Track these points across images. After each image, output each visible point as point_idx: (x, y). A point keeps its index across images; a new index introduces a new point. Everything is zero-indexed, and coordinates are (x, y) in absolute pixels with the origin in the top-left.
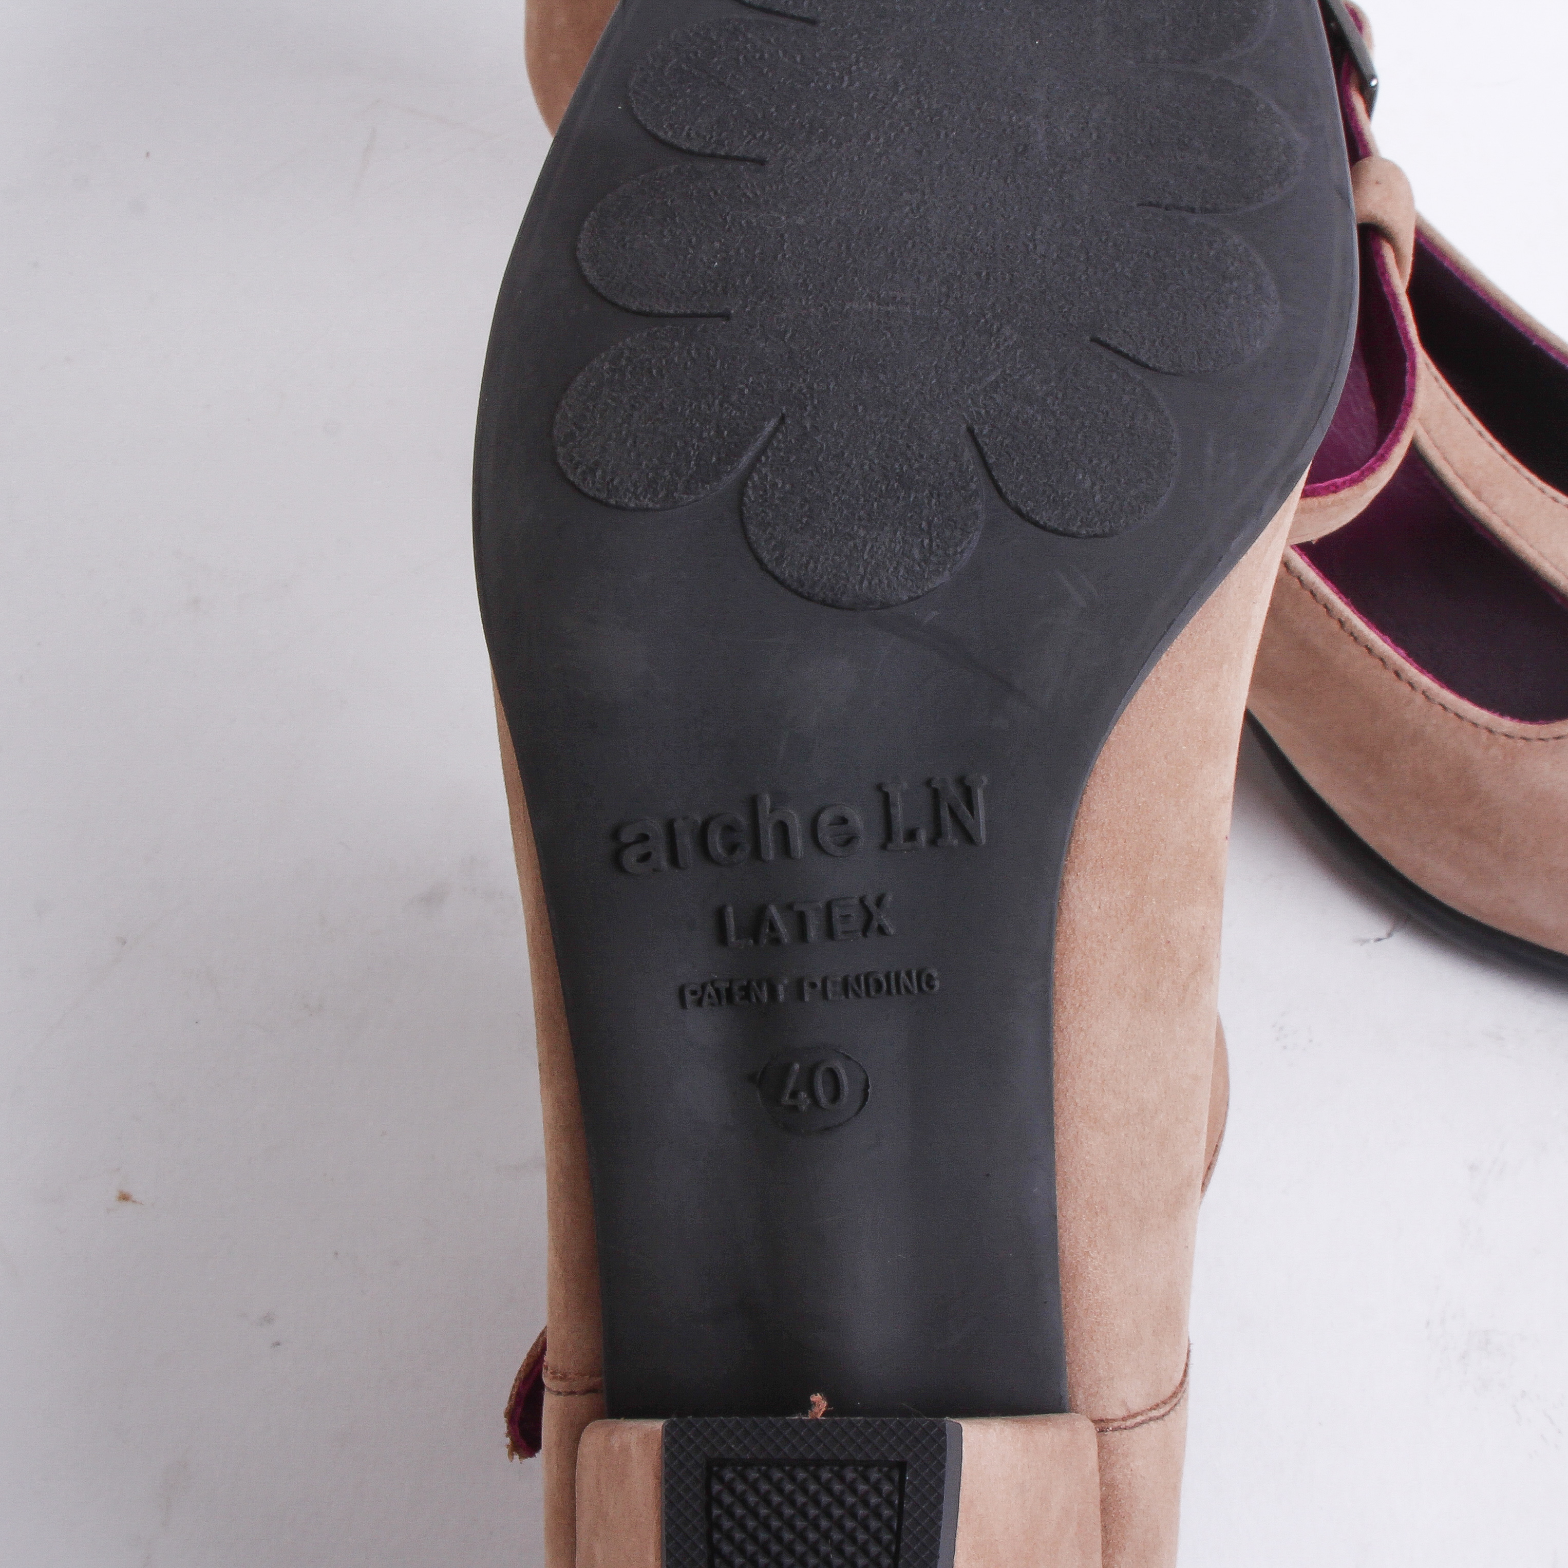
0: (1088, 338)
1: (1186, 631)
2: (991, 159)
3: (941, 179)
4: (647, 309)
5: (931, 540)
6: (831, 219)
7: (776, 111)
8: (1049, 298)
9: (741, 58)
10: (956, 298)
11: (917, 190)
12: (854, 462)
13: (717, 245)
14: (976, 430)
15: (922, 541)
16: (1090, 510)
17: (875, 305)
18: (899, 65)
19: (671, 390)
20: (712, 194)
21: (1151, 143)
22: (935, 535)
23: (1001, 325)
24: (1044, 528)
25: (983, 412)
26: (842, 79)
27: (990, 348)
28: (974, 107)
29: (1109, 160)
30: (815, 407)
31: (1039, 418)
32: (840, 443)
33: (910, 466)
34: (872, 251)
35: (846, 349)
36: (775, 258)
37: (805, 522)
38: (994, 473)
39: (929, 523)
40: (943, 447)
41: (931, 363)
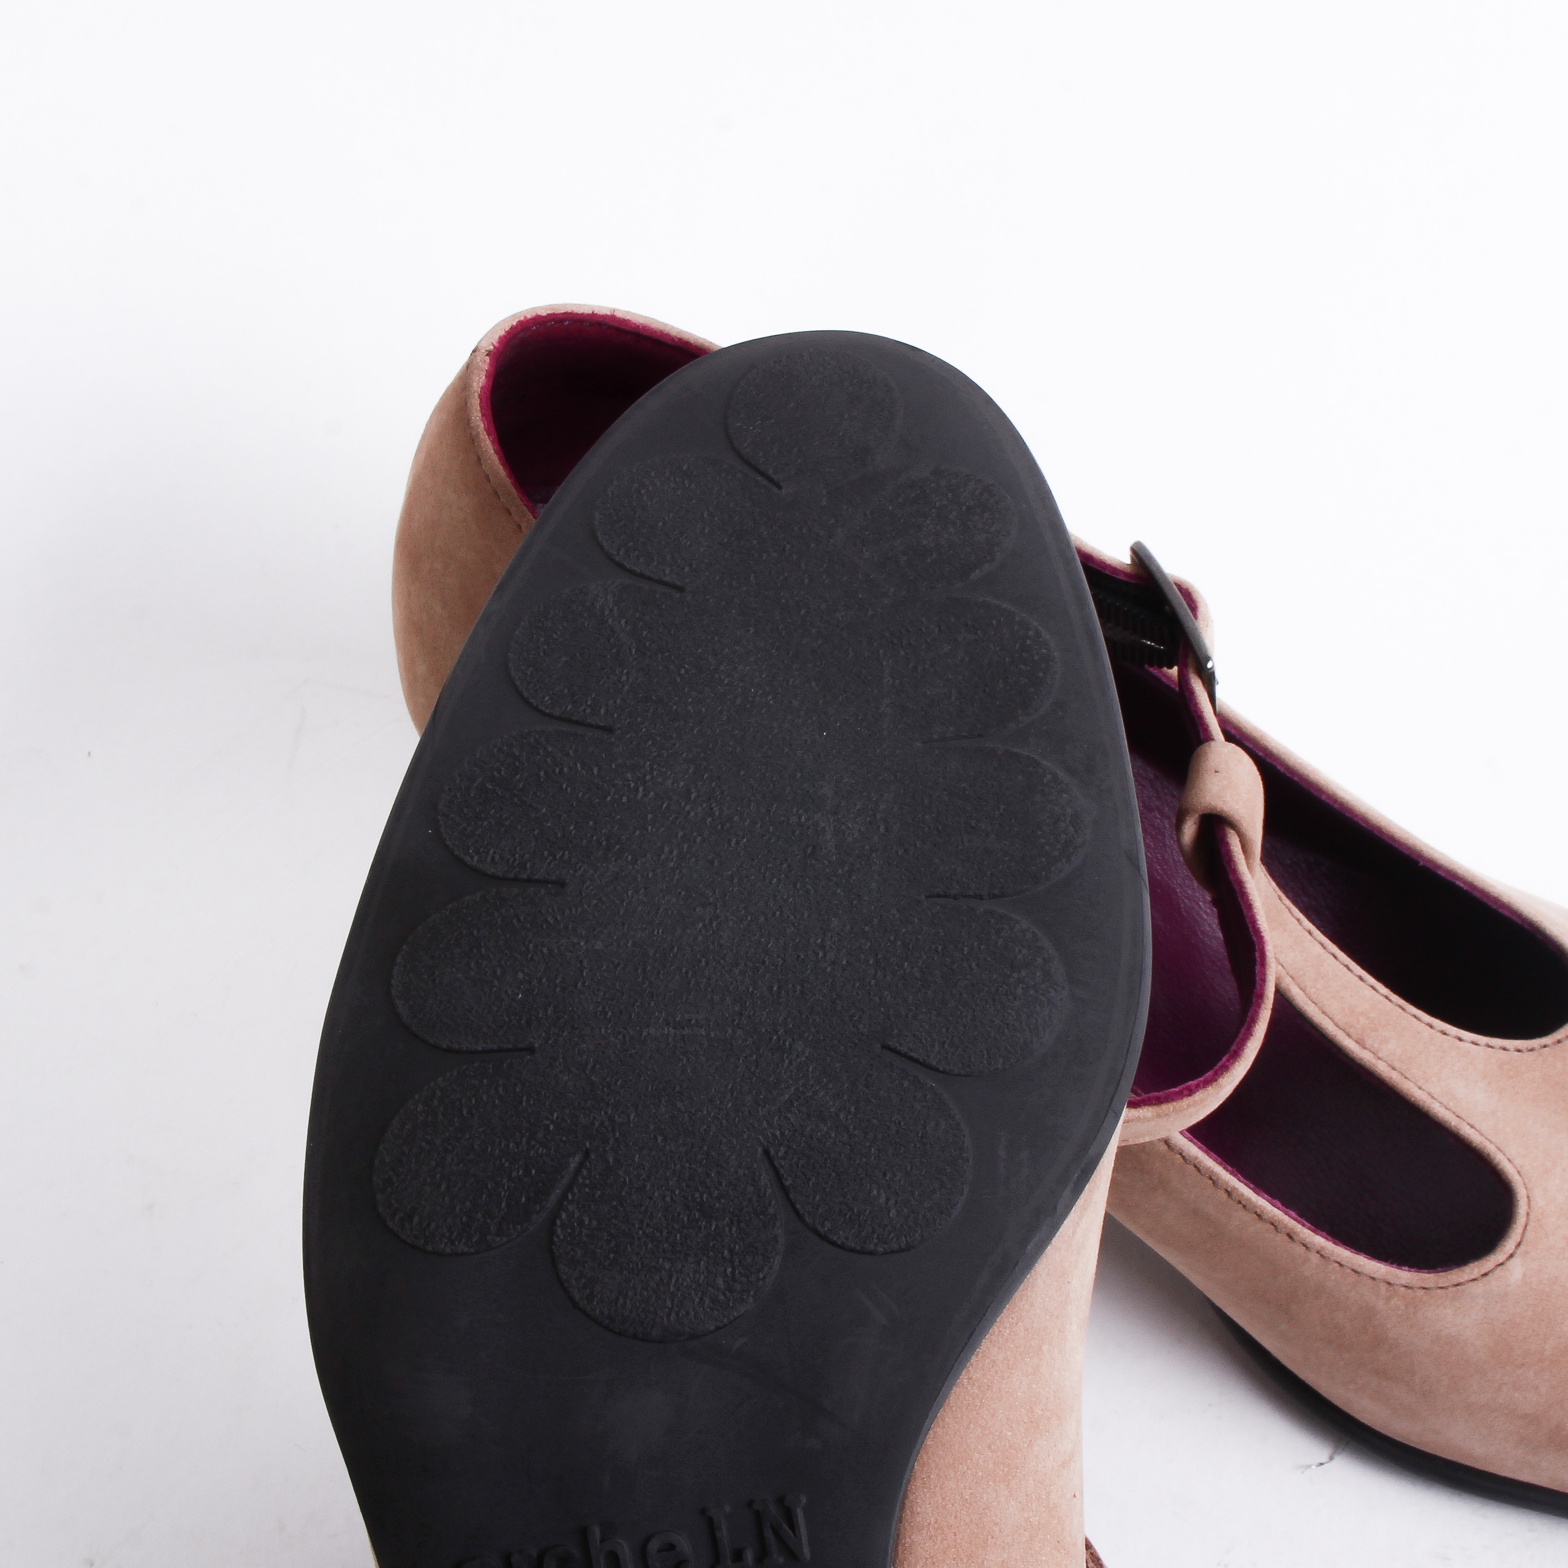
0: (879, 1046)
1: (995, 1329)
2: (781, 864)
3: (733, 890)
4: (457, 1046)
5: (734, 1268)
6: (628, 942)
7: (575, 828)
8: (839, 1008)
9: (542, 773)
10: (749, 1016)
11: (710, 904)
12: (656, 1194)
13: (520, 975)
14: (772, 1152)
15: (725, 1270)
16: (886, 1226)
17: (670, 1029)
18: (691, 771)
19: (481, 1129)
20: (515, 921)
21: (938, 830)
22: (737, 1263)
23: (793, 1040)
24: (842, 1247)
25: (778, 1133)
26: (637, 790)
27: (783, 1066)
28: (763, 810)
29: (897, 852)
30: (616, 1140)
31: (833, 1135)
32: (641, 1175)
33: (710, 1194)
34: (668, 972)
35: (644, 1078)
36: (575, 986)
37: (612, 1258)
38: (791, 1196)
39: (731, 1251)
40: (741, 1172)
41: (727, 1086)
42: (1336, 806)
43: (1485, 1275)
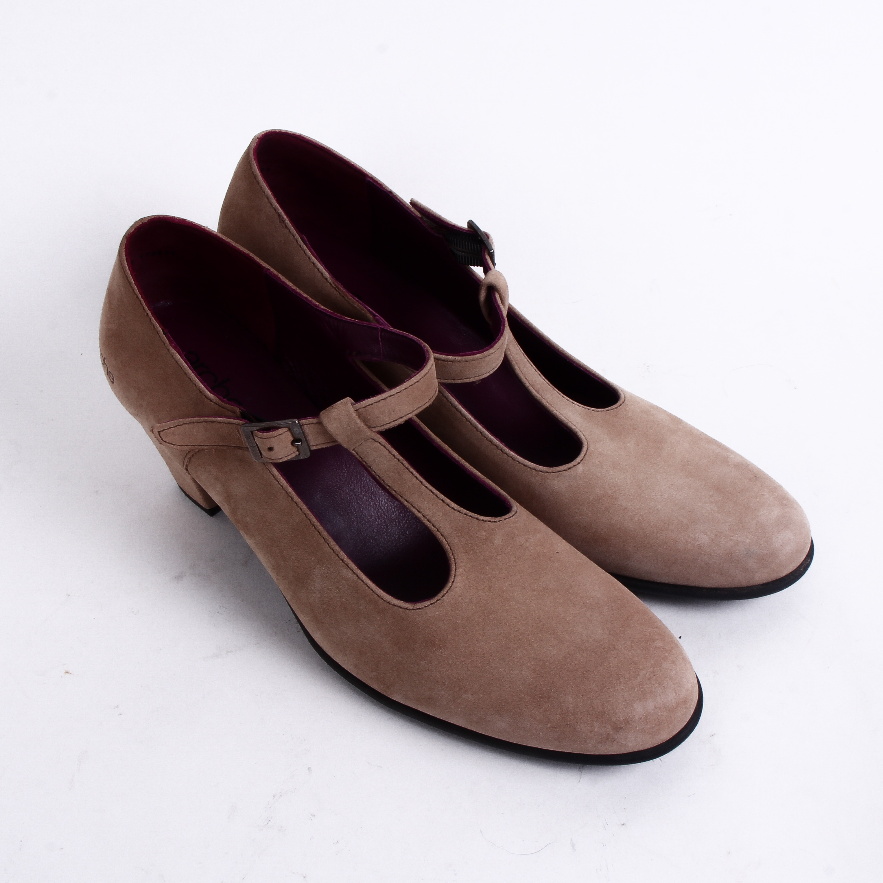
42: (538, 336)
43: (569, 469)
